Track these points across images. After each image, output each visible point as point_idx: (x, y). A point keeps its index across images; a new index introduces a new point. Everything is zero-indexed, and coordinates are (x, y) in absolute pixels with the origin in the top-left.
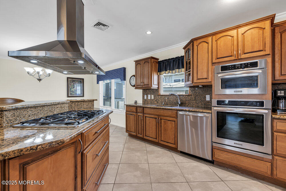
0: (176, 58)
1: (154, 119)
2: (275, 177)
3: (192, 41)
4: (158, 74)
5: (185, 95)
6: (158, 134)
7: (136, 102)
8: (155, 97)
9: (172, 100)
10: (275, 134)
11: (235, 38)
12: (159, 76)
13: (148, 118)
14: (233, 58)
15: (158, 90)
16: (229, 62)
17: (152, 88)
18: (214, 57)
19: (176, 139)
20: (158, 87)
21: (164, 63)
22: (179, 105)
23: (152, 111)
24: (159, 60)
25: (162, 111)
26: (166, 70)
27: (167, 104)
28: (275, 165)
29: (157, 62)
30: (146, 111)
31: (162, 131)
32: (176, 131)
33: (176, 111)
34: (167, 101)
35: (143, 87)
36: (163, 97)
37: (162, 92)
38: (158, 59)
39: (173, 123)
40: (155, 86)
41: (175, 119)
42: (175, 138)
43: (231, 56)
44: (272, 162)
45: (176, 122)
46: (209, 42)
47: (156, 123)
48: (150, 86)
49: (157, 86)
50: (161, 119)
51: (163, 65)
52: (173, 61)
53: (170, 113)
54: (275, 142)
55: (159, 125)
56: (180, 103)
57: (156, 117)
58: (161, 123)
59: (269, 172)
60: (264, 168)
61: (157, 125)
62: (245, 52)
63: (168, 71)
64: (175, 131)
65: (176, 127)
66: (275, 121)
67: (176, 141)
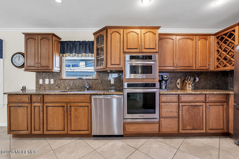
0: (83, 42)
1: (61, 108)
2: (161, 132)
3: (106, 29)
4: (60, 56)
5: (92, 79)
6: (66, 124)
7: (24, 89)
8: (55, 81)
9: (78, 84)
10: (161, 104)
11: (140, 35)
12: (61, 58)
13: (50, 108)
14: (138, 51)
15: (59, 73)
16: (135, 53)
17: (54, 71)
18: (125, 47)
19: (90, 125)
20: (61, 71)
21: (68, 44)
22: (86, 89)
23: (57, 99)
25: (72, 97)
26: (71, 52)
27: (71, 89)
28: (161, 125)
29: (59, 42)
30: (47, 99)
31: (72, 120)
32: (90, 116)
33: (90, 96)
34: (71, 85)
35: (39, 68)
36: (67, 81)
37: (64, 76)
38: (60, 39)
39: (86, 108)
40: (56, 69)
41: (88, 104)
42: (88, 123)
43: (137, 49)
44: (159, 123)
45: (89, 107)
46: (121, 33)
47: (63, 112)
48: (51, 68)
49: (59, 69)
50: (71, 106)
51: (67, 47)
52: (80, 44)
53: (82, 98)
54: (161, 110)
55: (67, 114)
56: (88, 87)
57: (63, 104)
58: (71, 111)
59: (158, 131)
60: (155, 128)
61: (66, 114)
62: (146, 48)
63: (74, 53)
64: (88, 116)
65: (90, 112)
66: (161, 96)
67: (90, 127)
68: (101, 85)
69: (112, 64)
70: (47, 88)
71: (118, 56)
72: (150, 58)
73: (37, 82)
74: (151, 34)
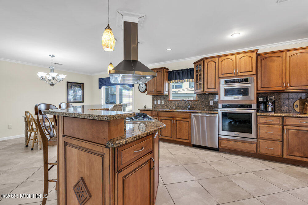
0: (185, 69)
1: (170, 121)
2: (259, 153)
3: (203, 60)
4: (168, 82)
5: (193, 101)
6: (173, 133)
8: (165, 102)
9: (181, 105)
10: (259, 125)
11: (234, 61)
12: (169, 84)
13: (163, 120)
14: (233, 75)
15: (168, 96)
16: (230, 78)
17: (165, 94)
18: (220, 73)
19: (190, 135)
20: (169, 94)
21: (174, 73)
22: (188, 109)
23: (168, 114)
24: (170, 70)
25: (177, 114)
26: (176, 79)
27: (176, 108)
28: (258, 146)
29: (167, 72)
30: (161, 114)
31: (177, 131)
32: (190, 129)
33: (190, 113)
34: (176, 106)
35: (156, 93)
36: (173, 102)
37: (171, 98)
38: (168, 69)
39: (188, 123)
41: (189, 120)
42: (189, 135)
43: (232, 73)
44: (257, 144)
45: (190, 122)
46: (216, 62)
47: (171, 124)
48: (163, 93)
49: (168, 93)
50: (176, 120)
51: (173, 75)
52: (183, 72)
53: (184, 115)
54: (258, 130)
56: (189, 107)
57: (171, 119)
58: (176, 124)
59: (255, 150)
60: (252, 148)
61: (173, 126)
62: (241, 71)
63: (178, 80)
64: (189, 129)
65: (190, 126)
66: (259, 117)
67: (190, 137)
68: (201, 106)
69: (208, 88)
70: (159, 107)
71: (213, 81)
72: (246, 80)
73: (153, 103)
74: (247, 58)
